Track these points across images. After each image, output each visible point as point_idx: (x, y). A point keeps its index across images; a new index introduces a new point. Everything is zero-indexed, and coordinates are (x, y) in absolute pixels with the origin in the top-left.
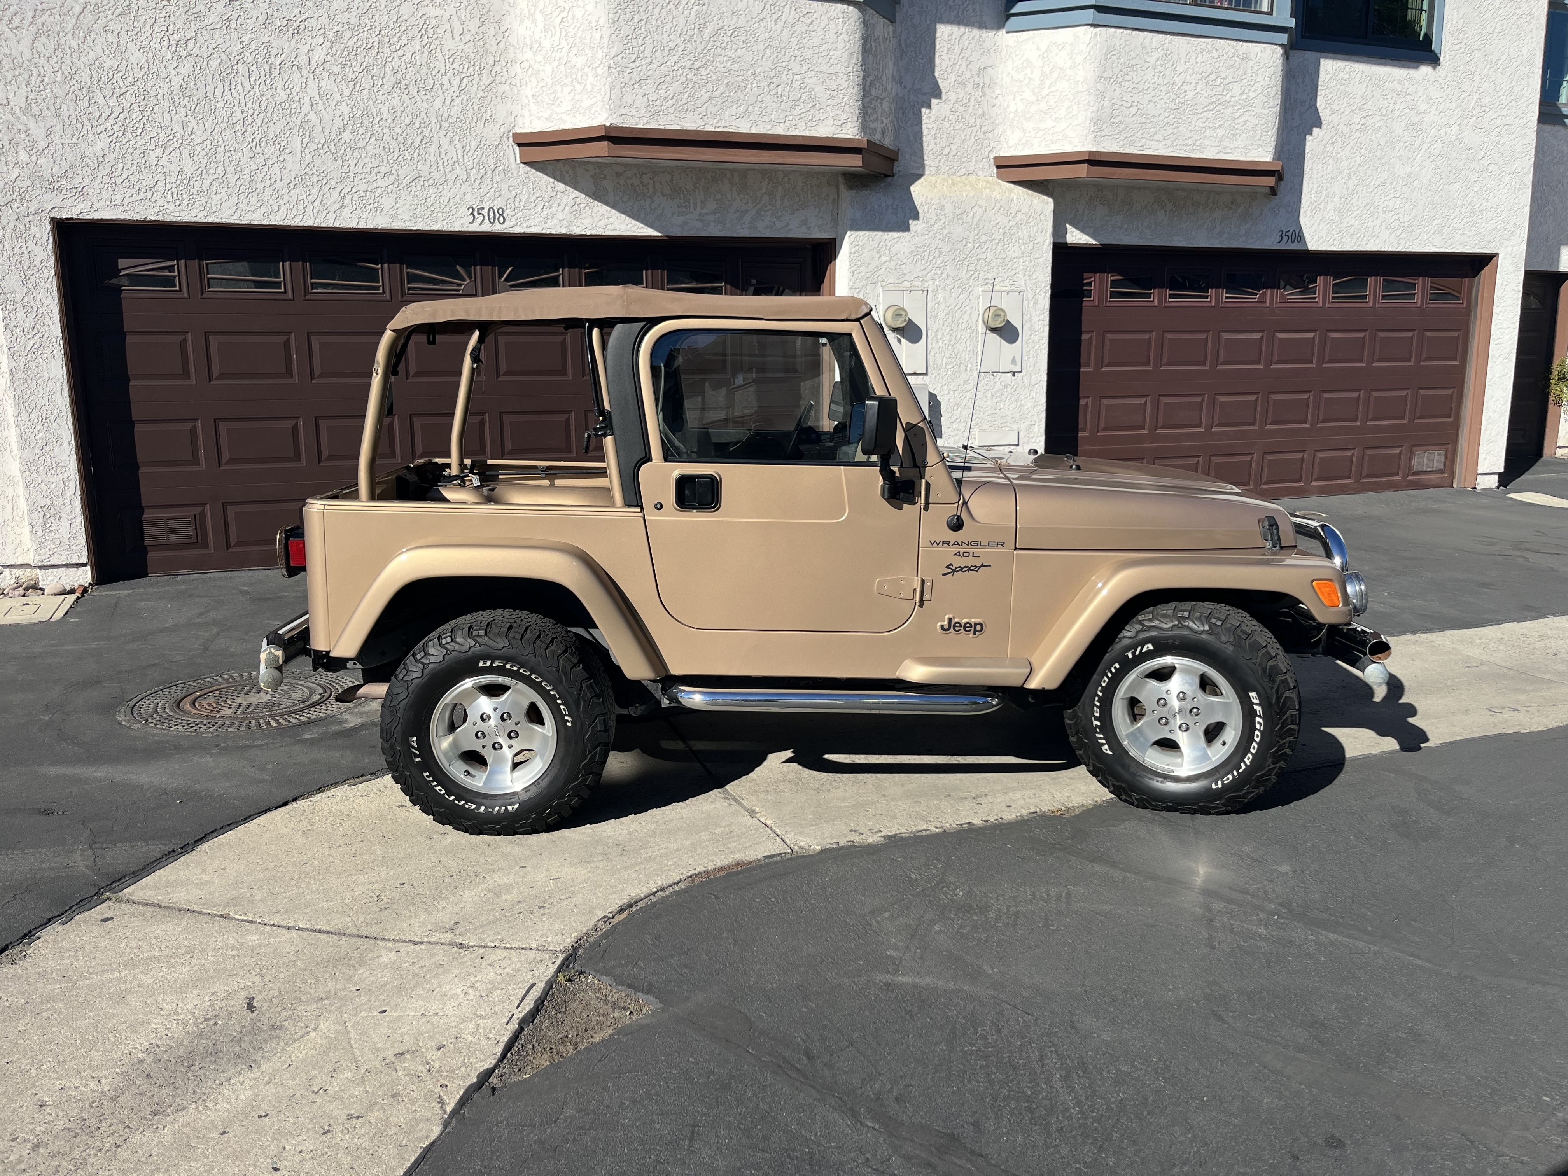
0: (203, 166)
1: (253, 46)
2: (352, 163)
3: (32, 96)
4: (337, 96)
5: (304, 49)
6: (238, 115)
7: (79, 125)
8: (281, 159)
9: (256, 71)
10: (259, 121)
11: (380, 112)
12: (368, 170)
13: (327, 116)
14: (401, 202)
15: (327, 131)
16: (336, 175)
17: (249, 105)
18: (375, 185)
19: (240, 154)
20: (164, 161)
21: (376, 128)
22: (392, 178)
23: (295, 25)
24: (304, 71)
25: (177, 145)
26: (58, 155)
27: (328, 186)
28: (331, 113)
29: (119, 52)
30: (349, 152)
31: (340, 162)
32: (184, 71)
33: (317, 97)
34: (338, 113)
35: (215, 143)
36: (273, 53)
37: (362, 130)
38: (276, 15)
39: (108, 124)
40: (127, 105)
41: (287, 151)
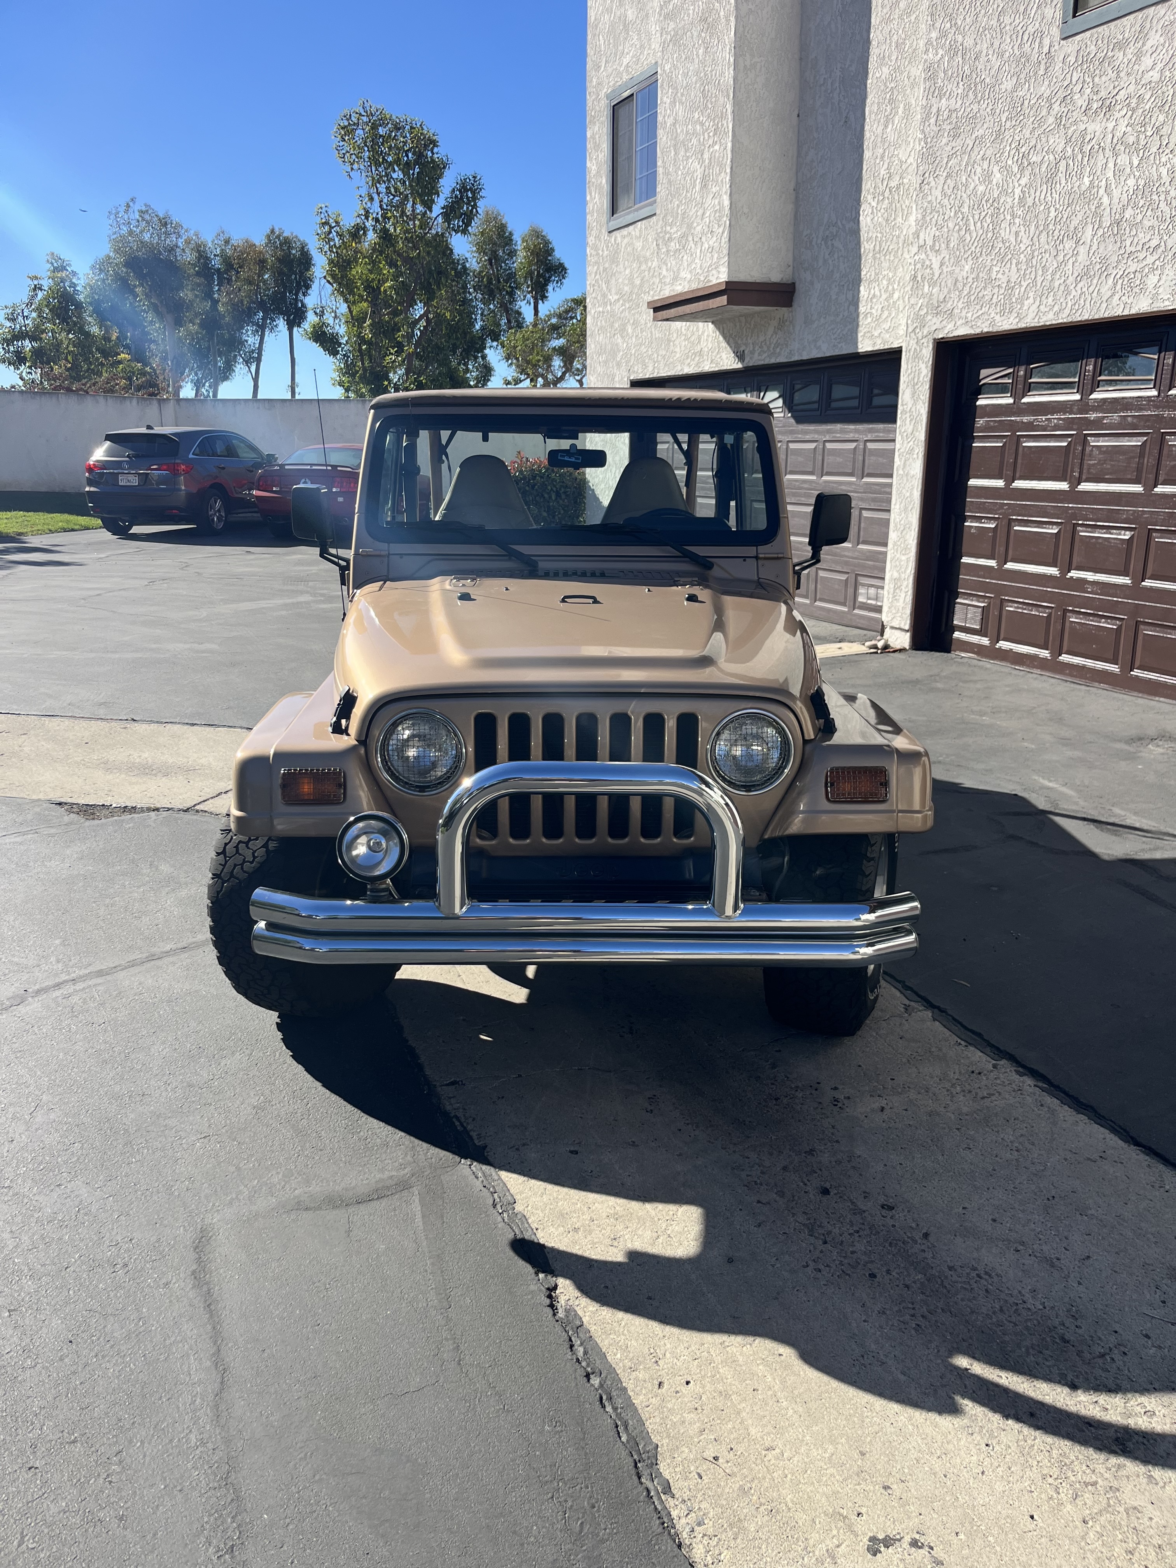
0: (1022, 273)
1: (1073, 140)
2: (1128, 243)
3: (937, 233)
4: (1128, 170)
5: (1111, 125)
6: (1053, 214)
7: (958, 253)
8: (1075, 252)
9: (1072, 164)
10: (1065, 216)
11: (1160, 177)
12: (1139, 248)
13: (1116, 193)
14: (1164, 277)
15: (1113, 211)
16: (1114, 258)
17: (1061, 203)
18: (1145, 263)
19: (1048, 255)
20: (1000, 276)
21: (1155, 197)
22: (1160, 250)
23: (1108, 102)
24: (1107, 151)
25: (1010, 256)
26: (943, 283)
27: (1106, 273)
28: (1120, 192)
29: (987, 177)
30: (1127, 231)
31: (1119, 243)
32: (1023, 181)
33: (1112, 178)
34: (1126, 188)
35: (1034, 248)
36: (1086, 141)
37: (1142, 202)
38: (1095, 98)
39: (973, 248)
40: (986, 225)
41: (1081, 242)
